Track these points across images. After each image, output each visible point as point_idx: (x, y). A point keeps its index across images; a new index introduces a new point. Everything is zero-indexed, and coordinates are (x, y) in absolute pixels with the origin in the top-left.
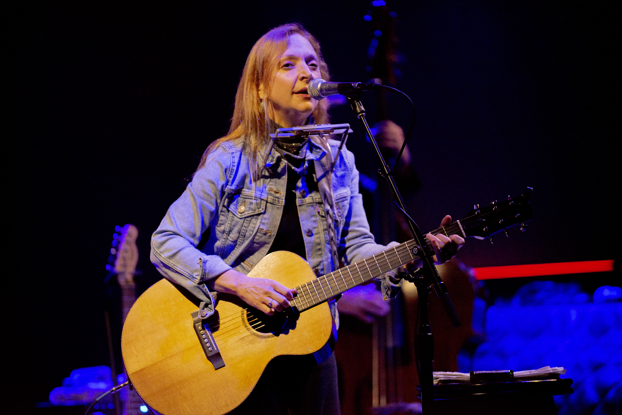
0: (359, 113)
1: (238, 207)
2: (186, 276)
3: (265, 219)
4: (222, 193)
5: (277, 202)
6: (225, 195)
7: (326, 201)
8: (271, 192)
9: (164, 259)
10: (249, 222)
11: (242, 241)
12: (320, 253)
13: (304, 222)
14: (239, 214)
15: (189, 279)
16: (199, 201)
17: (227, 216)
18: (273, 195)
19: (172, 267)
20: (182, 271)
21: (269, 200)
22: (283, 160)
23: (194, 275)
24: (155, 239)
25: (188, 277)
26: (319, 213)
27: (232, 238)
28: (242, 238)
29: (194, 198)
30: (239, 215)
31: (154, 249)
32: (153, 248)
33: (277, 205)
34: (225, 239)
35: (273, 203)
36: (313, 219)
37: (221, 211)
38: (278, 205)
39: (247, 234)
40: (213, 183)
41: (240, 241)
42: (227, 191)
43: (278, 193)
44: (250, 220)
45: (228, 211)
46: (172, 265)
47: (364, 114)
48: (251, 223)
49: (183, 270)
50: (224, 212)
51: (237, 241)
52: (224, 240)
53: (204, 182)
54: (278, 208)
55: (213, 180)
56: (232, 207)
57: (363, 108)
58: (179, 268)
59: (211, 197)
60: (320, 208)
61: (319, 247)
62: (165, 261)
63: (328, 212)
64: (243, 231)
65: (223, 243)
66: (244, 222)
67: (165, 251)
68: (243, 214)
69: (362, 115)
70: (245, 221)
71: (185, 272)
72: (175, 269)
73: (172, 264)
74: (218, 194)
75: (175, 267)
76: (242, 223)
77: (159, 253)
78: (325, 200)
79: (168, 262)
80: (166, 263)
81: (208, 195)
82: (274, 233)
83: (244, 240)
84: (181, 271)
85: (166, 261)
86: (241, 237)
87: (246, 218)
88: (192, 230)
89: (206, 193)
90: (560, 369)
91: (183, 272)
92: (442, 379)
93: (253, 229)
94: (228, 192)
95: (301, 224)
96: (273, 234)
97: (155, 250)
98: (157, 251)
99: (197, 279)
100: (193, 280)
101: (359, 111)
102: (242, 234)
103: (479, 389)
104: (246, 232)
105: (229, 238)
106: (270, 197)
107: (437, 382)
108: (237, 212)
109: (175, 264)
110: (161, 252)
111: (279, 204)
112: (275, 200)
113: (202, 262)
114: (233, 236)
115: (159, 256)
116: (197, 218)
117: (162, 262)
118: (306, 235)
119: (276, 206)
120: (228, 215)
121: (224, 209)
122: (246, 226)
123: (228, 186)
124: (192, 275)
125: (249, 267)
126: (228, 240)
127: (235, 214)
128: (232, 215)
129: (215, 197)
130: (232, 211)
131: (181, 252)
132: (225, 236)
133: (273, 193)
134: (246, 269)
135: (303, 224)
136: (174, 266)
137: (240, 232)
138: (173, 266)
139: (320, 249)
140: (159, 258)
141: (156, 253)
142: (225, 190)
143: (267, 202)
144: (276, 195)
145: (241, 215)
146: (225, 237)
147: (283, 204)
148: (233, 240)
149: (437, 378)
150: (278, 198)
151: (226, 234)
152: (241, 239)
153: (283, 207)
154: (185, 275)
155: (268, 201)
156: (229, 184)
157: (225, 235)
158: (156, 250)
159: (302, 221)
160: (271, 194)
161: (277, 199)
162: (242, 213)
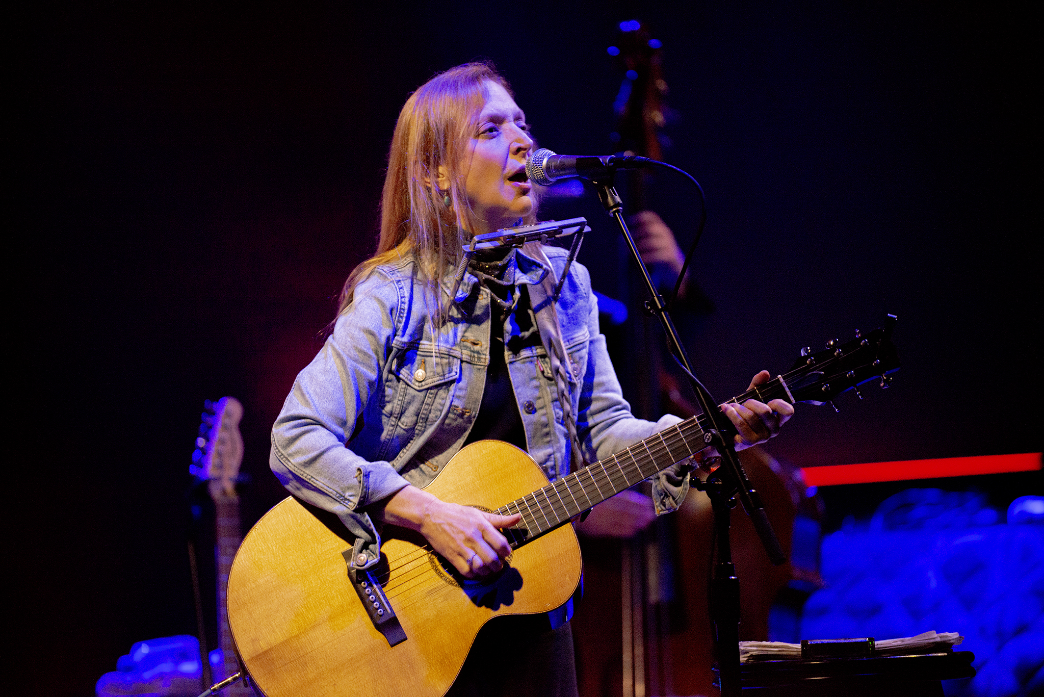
0: (612, 208)
1: (413, 372)
2: (334, 497)
3: (460, 389)
4: (388, 349)
5: (476, 359)
6: (393, 353)
7: (552, 351)
8: (465, 343)
9: (295, 466)
10: (434, 395)
11: (423, 429)
12: (548, 439)
13: (519, 390)
14: (417, 384)
15: (339, 502)
16: (350, 364)
17: (396, 388)
18: (470, 348)
19: (308, 481)
20: (326, 488)
21: (465, 357)
22: (482, 288)
23: (347, 495)
24: (280, 432)
25: (336, 498)
26: (543, 372)
27: (405, 424)
28: (422, 423)
29: (342, 360)
30: (416, 386)
31: (277, 449)
32: (276, 446)
33: (477, 365)
34: (393, 426)
35: (472, 362)
36: (535, 383)
37: (387, 381)
38: (479, 365)
39: (432, 416)
40: (372, 334)
41: (419, 428)
42: (396, 346)
43: (477, 344)
44: (435, 393)
45: (399, 380)
46: (309, 477)
47: (621, 208)
48: (437, 397)
49: (327, 486)
50: (391, 381)
51: (414, 428)
52: (391, 428)
53: (356, 333)
54: (479, 369)
55: (371, 328)
56: (404, 372)
57: (618, 199)
58: (320, 483)
59: (370, 357)
60: (544, 364)
61: (546, 430)
62: (296, 469)
63: (557, 371)
64: (425, 412)
65: (390, 433)
66: (426, 397)
67: (297, 453)
68: (423, 383)
69: (618, 211)
70: (428, 394)
71: (331, 490)
72: (314, 485)
73: (308, 475)
74: (381, 351)
75: (315, 481)
76: (422, 398)
77: (286, 456)
78: (550, 350)
79: (302, 473)
80: (298, 473)
81: (365, 354)
82: (476, 412)
83: (425, 427)
84: (324, 488)
85: (299, 471)
86: (421, 421)
87: (429, 391)
88: (341, 415)
89: (360, 351)
90: (953, 636)
91: (328, 489)
92: (754, 653)
93: (440, 407)
94: (399, 347)
95: (515, 394)
96: (474, 413)
97: (279, 450)
98: (283, 452)
99: (351, 502)
100: (345, 504)
101: (611, 203)
102: (423, 416)
103: (816, 671)
104: (430, 412)
105: (400, 424)
106: (465, 352)
107: (746, 659)
108: (413, 381)
109: (314, 477)
110: (290, 455)
111: (481, 364)
112: (474, 357)
113: (362, 475)
114: (407, 420)
115: (287, 461)
116: (348, 393)
117: (291, 472)
118: (524, 412)
119: (475, 366)
120: (397, 386)
121: (391, 377)
122: (428, 402)
123: (396, 338)
124: (343, 495)
125: (432, 469)
126: (398, 428)
127: (410, 383)
128: (404, 386)
129: (375, 357)
130: (404, 378)
131: (325, 456)
132: (394, 421)
133: (469, 345)
134: (427, 473)
135: (519, 394)
136: (312, 479)
137: (419, 413)
138: (310, 480)
139: (547, 434)
140: (286, 465)
141: (280, 456)
142: (393, 345)
143: (462, 362)
144: (474, 349)
145: (420, 384)
146: (393, 423)
147: (488, 362)
148: (406, 427)
149: (747, 652)
150: (478, 353)
151: (395, 417)
152: (420, 424)
153: (486, 368)
154: (331, 495)
155: (463, 359)
156: (398, 333)
157: (394, 419)
158: (281, 450)
159: (517, 388)
160: (466, 347)
161: (476, 355)
162: (421, 382)
